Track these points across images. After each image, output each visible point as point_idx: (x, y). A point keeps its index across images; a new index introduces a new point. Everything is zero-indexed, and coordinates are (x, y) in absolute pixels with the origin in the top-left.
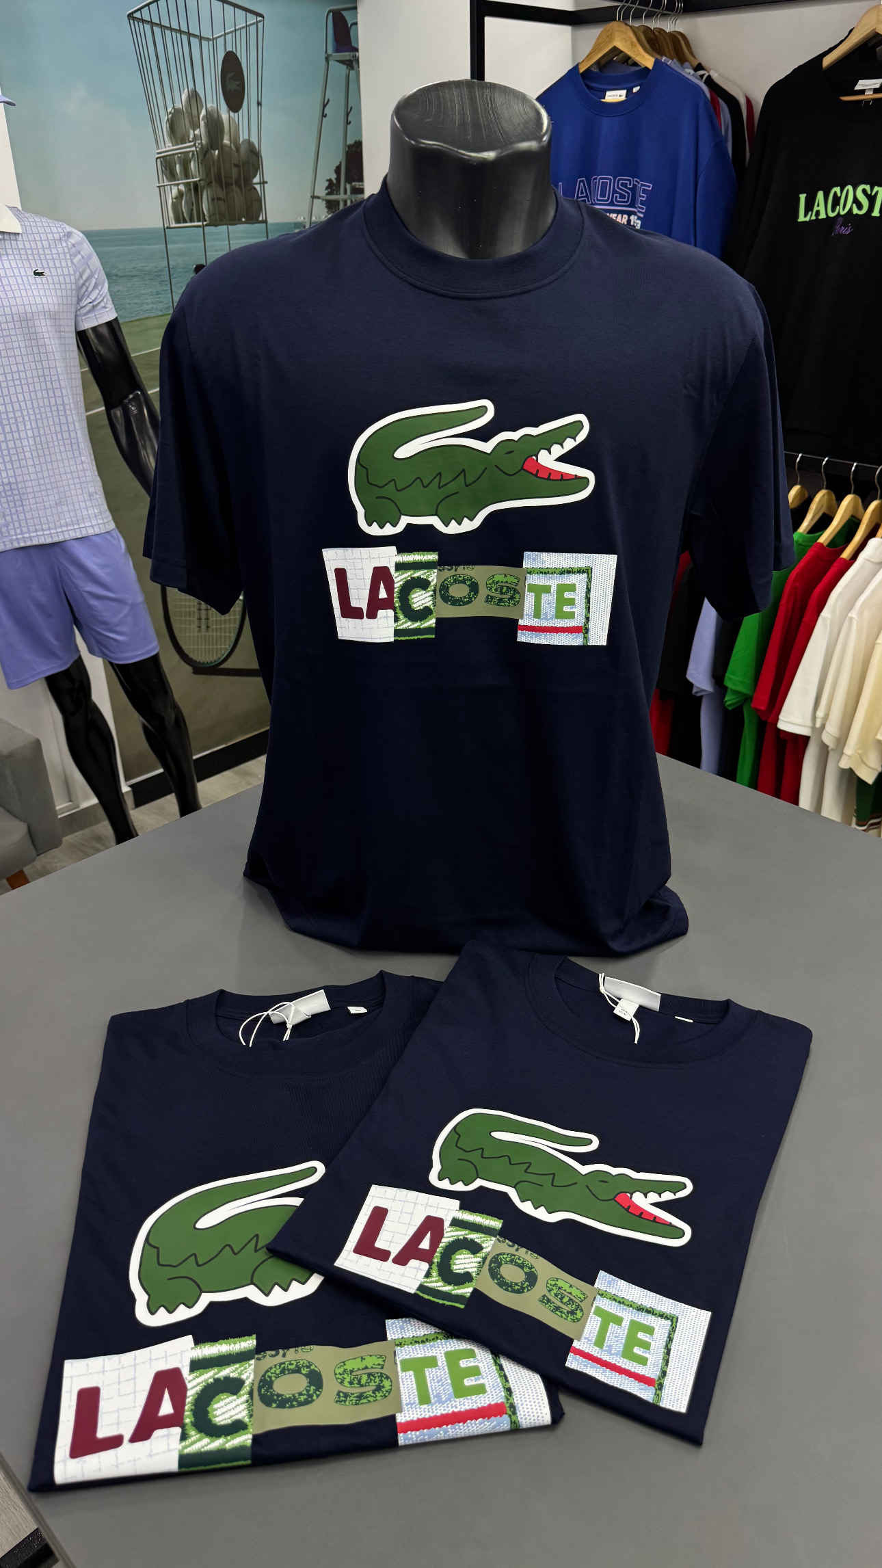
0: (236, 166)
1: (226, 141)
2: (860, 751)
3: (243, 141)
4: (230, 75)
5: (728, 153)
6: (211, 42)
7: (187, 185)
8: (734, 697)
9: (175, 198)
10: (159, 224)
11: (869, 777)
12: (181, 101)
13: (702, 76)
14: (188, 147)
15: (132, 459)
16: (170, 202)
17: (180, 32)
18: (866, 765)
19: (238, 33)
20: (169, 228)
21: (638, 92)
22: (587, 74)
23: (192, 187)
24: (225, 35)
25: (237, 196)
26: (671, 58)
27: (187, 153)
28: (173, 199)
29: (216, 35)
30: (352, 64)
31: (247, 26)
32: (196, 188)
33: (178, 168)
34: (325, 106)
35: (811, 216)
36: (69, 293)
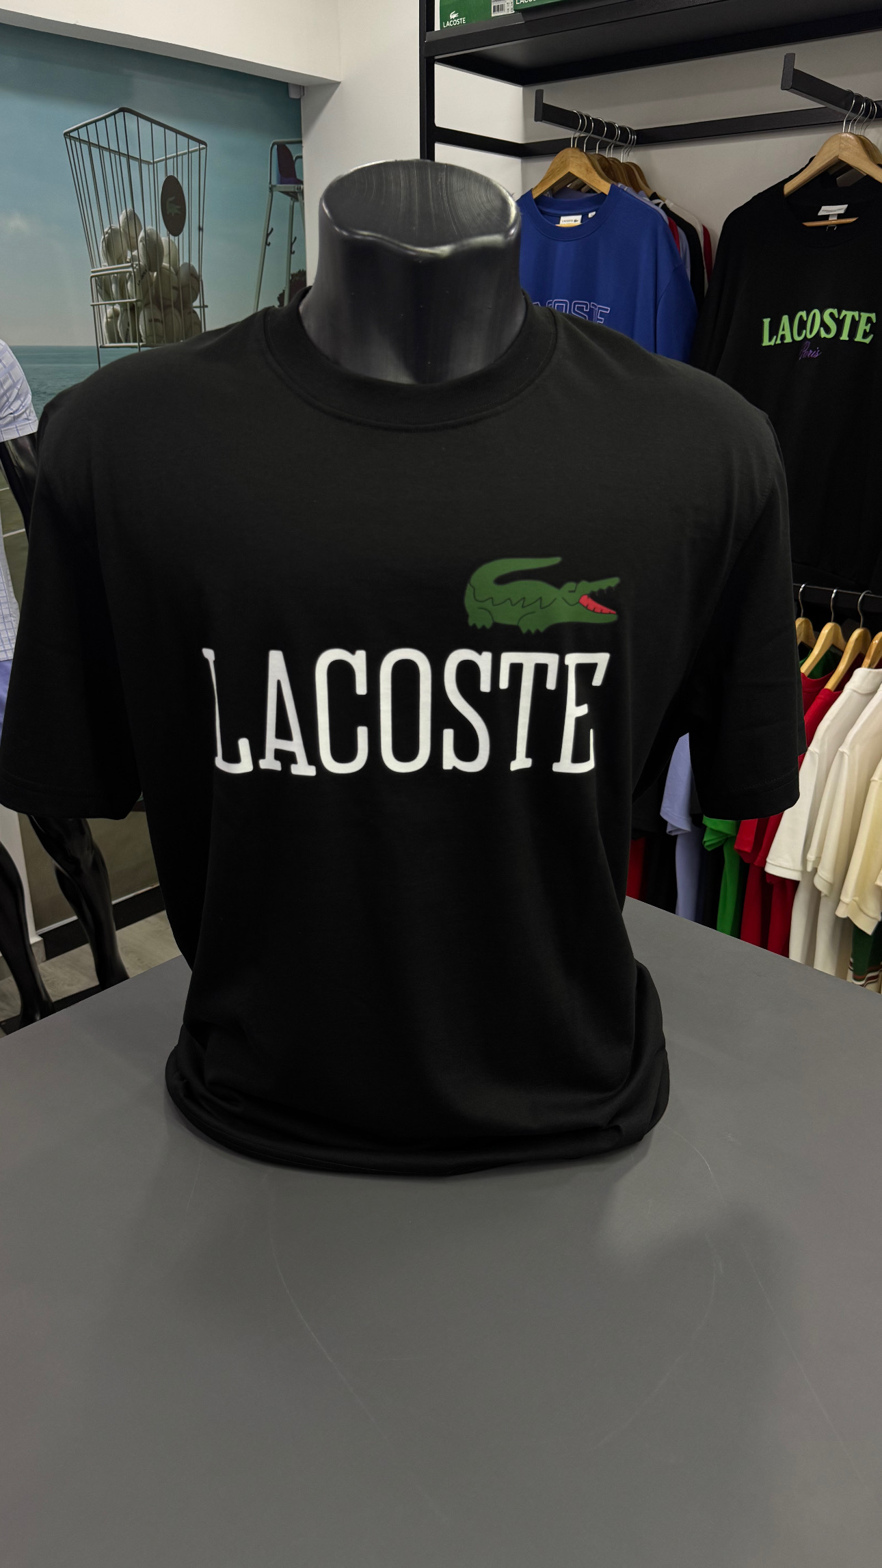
0: (176, 288)
1: (165, 264)
2: (857, 899)
3: (183, 265)
4: (172, 199)
5: (687, 276)
6: (151, 166)
7: (123, 305)
8: (713, 837)
9: (110, 318)
10: (92, 343)
11: (868, 927)
12: (119, 220)
13: (658, 205)
14: (125, 267)
16: (104, 321)
17: (120, 153)
18: (865, 914)
19: (180, 158)
20: (102, 347)
21: (594, 217)
22: (541, 199)
23: (128, 308)
24: (166, 159)
25: (176, 319)
26: (626, 185)
27: (123, 274)
28: (108, 318)
29: (156, 159)
30: (296, 195)
31: (189, 153)
32: (132, 308)
33: (114, 288)
34: (267, 234)
35: (776, 340)
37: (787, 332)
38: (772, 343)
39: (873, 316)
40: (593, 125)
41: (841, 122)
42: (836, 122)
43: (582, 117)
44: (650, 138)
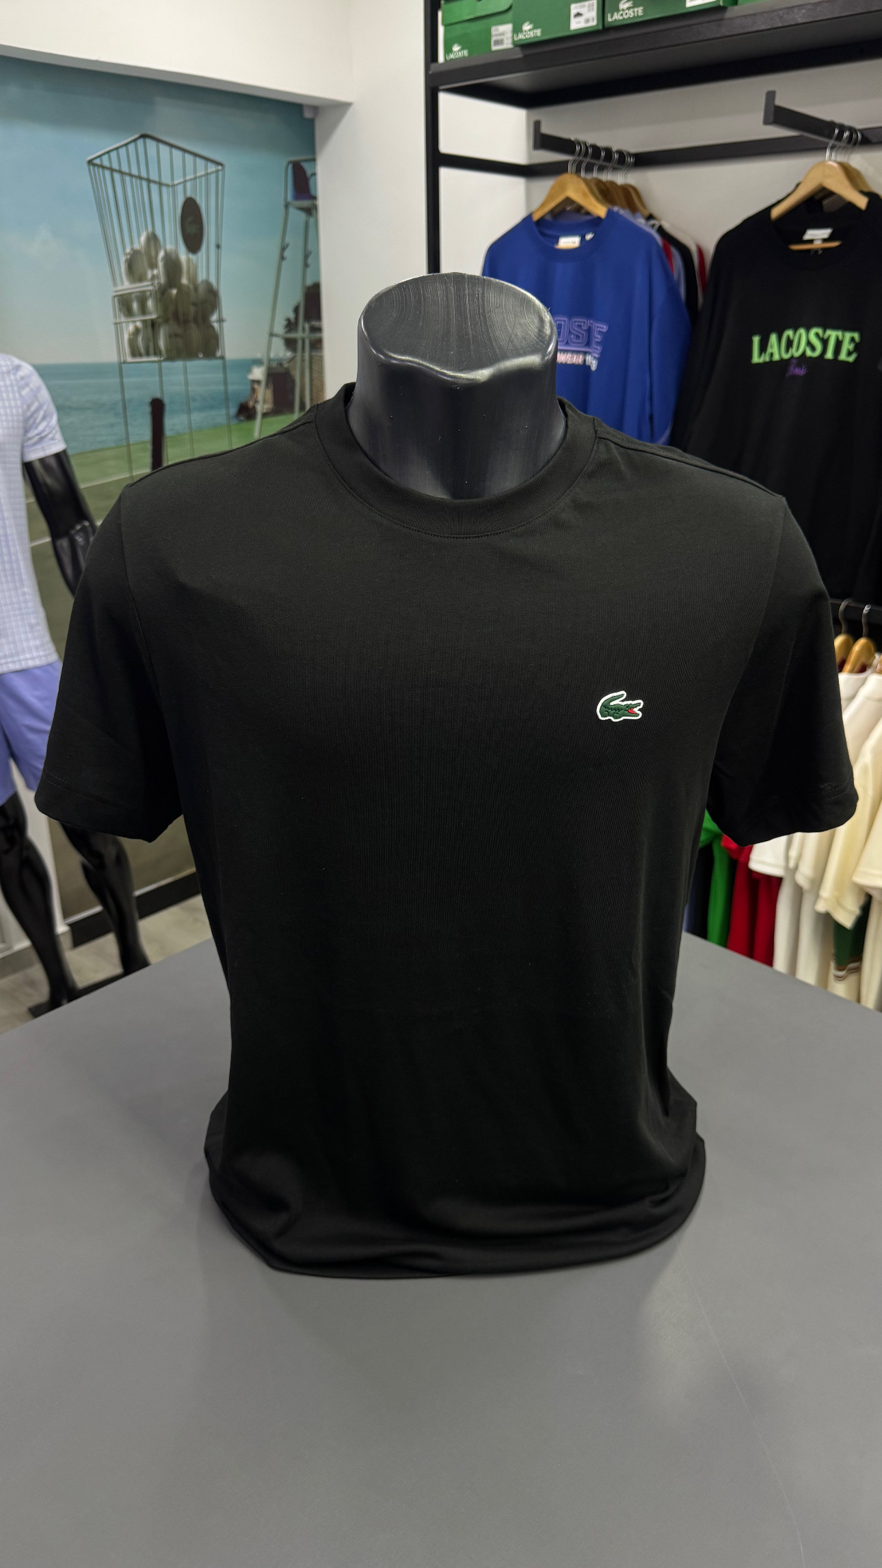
0: (195, 304)
1: (184, 281)
2: (836, 894)
3: (202, 282)
4: (190, 219)
5: (681, 298)
7: (144, 322)
9: (132, 334)
11: (846, 921)
13: (653, 226)
14: (146, 286)
16: (126, 337)
18: (843, 908)
19: (198, 180)
20: (125, 362)
21: (592, 240)
22: (541, 222)
23: (149, 324)
24: (185, 182)
25: (195, 333)
26: (623, 208)
27: (144, 292)
28: (130, 335)
29: (176, 182)
30: (311, 211)
31: (207, 174)
32: (153, 325)
33: (135, 306)
34: (283, 249)
35: (765, 357)
36: (16, 424)
37: (776, 350)
38: (761, 360)
39: (856, 336)
40: (590, 151)
41: (825, 148)
42: (821, 148)
43: (579, 143)
44: (646, 160)
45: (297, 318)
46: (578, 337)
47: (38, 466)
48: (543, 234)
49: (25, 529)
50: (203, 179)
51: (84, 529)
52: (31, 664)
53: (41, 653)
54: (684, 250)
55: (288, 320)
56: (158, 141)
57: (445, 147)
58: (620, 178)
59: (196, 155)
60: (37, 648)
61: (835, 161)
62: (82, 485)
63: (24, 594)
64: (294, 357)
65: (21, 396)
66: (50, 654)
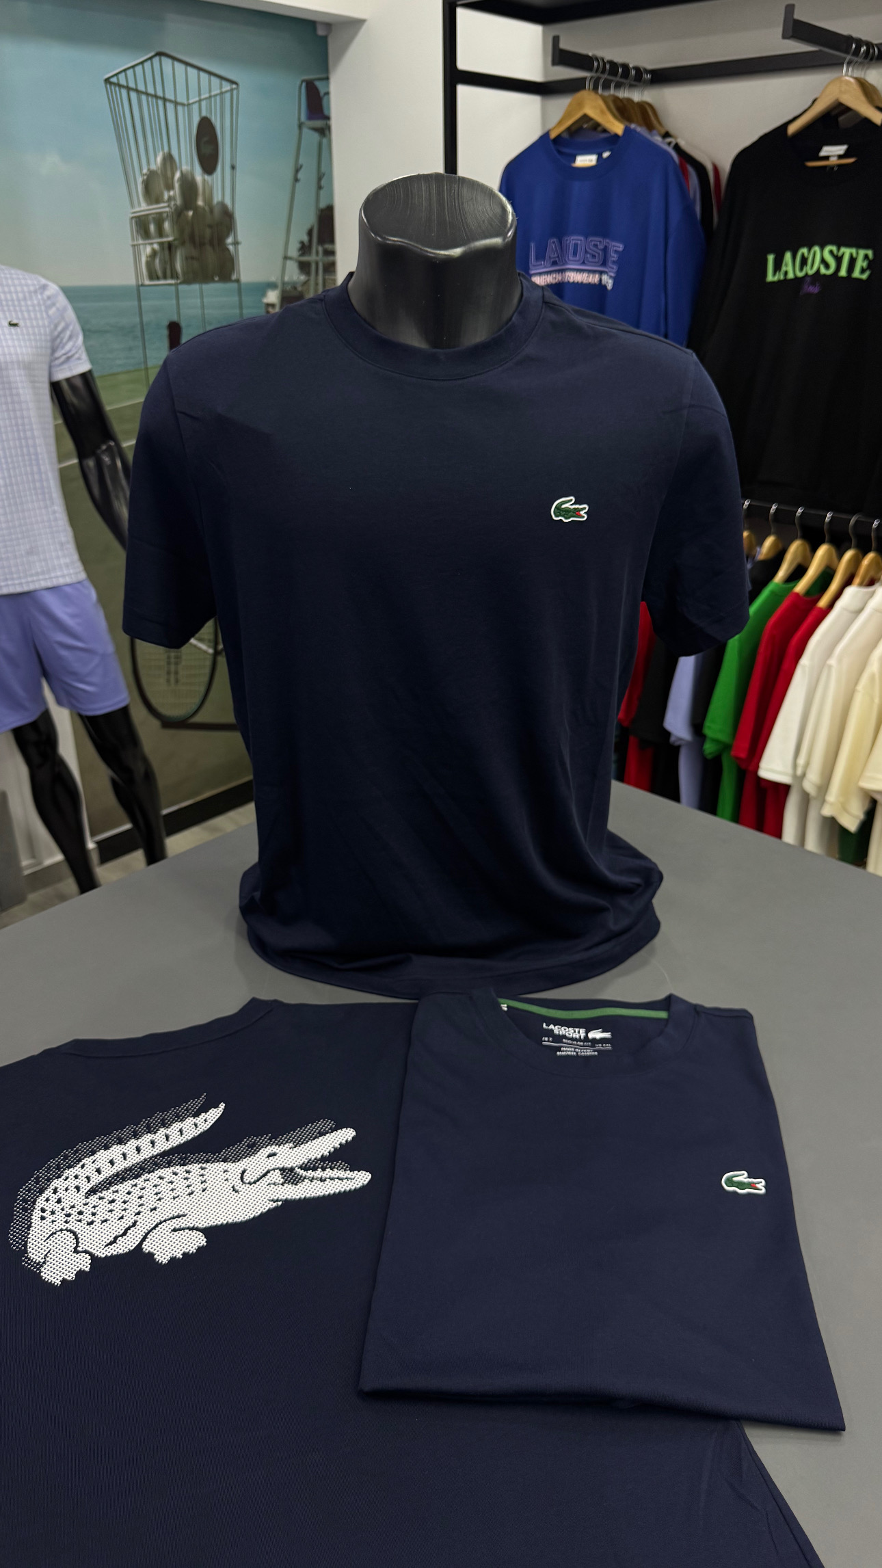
0: (210, 226)
1: (200, 203)
2: (842, 799)
3: (217, 203)
4: (205, 139)
5: (697, 216)
6: (186, 108)
7: (161, 244)
8: (713, 746)
9: (149, 257)
10: (131, 281)
11: (850, 825)
12: (157, 162)
13: (669, 144)
14: (162, 207)
15: (105, 509)
16: (144, 260)
17: (156, 97)
18: (848, 813)
19: (213, 99)
20: (143, 285)
21: (609, 157)
22: (558, 139)
23: (166, 246)
24: (200, 101)
25: (211, 256)
26: (640, 125)
27: (161, 214)
28: (147, 257)
29: (191, 101)
30: (324, 131)
31: (222, 93)
32: (170, 247)
33: (152, 228)
34: (297, 171)
35: (779, 275)
36: (44, 344)
37: (790, 268)
38: (776, 279)
39: (870, 253)
40: (608, 66)
41: (842, 64)
42: (838, 64)
43: (597, 59)
44: (663, 77)
45: (310, 241)
46: (594, 256)
47: (65, 386)
48: (560, 152)
49: (53, 448)
50: (218, 98)
51: (109, 449)
52: (61, 581)
53: (71, 571)
54: (700, 168)
55: (302, 243)
56: (174, 59)
57: (463, 64)
58: (637, 96)
59: (210, 73)
60: (67, 566)
61: (851, 77)
62: (108, 408)
63: (54, 512)
64: (308, 280)
65: (48, 316)
66: (80, 572)
